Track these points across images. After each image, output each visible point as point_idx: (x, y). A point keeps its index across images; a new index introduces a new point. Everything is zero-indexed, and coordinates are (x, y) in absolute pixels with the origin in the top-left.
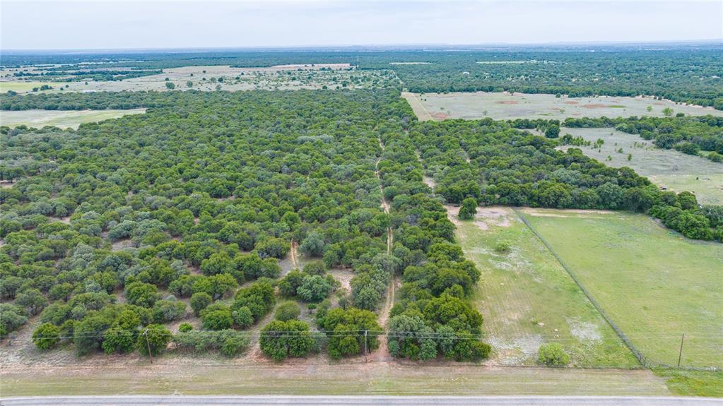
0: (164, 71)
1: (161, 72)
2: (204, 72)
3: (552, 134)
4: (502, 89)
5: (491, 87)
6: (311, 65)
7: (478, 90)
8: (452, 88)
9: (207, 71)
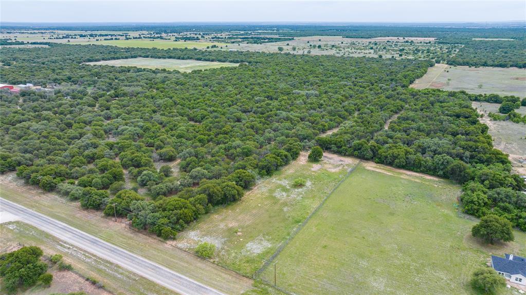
0: (295, 38)
1: (293, 39)
2: (320, 40)
3: (504, 110)
6: (402, 38)
8: (485, 63)
9: (322, 40)
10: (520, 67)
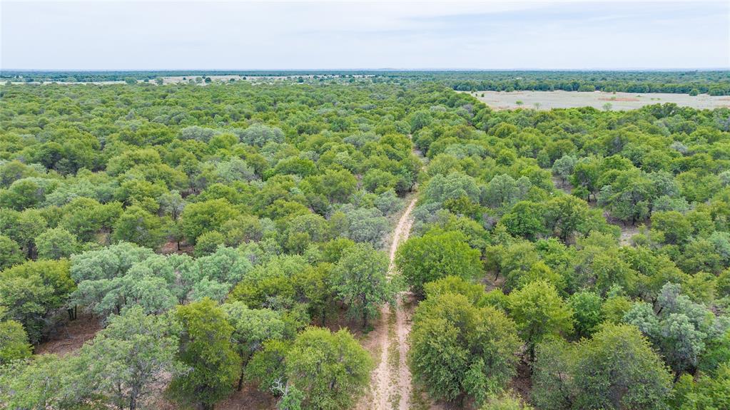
4: (593, 87)
5: (575, 83)
7: (556, 88)
8: (517, 84)
10: (569, 89)
